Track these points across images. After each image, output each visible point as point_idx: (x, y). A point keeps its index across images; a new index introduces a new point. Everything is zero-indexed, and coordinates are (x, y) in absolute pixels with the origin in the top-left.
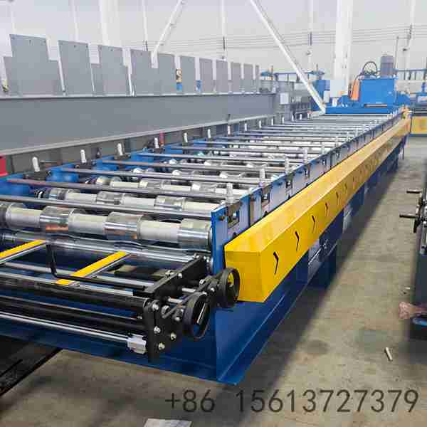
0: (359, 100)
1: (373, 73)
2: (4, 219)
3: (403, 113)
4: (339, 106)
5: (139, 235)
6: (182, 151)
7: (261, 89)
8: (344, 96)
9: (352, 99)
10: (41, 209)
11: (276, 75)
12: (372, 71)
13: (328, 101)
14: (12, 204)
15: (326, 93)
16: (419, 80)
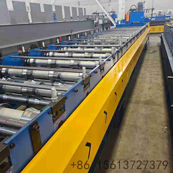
0: (129, 21)
1: (135, 10)
3: (148, 25)
4: (121, 24)
8: (123, 20)
9: (127, 21)
11: (98, 14)
12: (134, 9)
13: (117, 22)
15: (116, 19)
16: (150, 12)
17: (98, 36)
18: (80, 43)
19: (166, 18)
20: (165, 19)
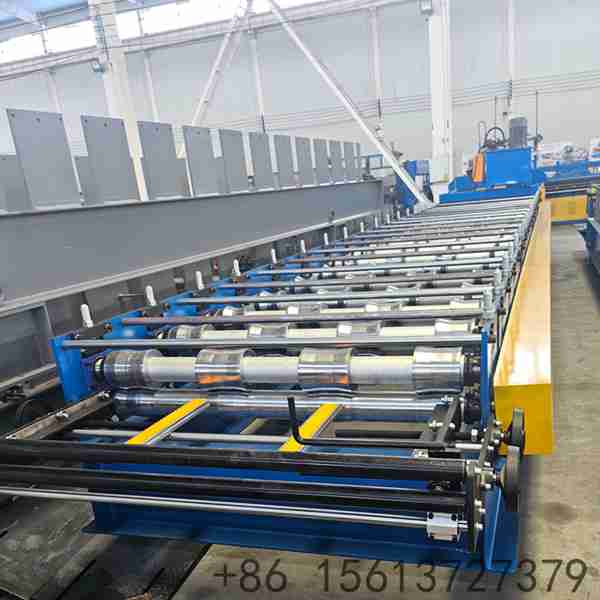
0: (484, 182)
2: (141, 374)
4: (453, 192)
5: (350, 377)
6: (299, 265)
7: (364, 176)
9: (474, 180)
10: (196, 356)
14: (148, 351)
17: (352, 252)
18: (283, 288)
19: (591, 169)
20: (589, 173)
